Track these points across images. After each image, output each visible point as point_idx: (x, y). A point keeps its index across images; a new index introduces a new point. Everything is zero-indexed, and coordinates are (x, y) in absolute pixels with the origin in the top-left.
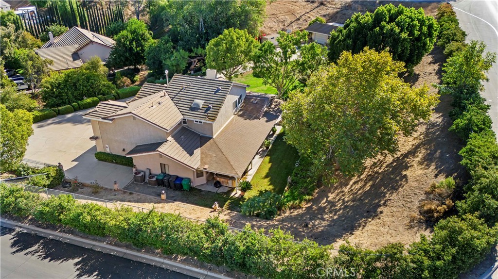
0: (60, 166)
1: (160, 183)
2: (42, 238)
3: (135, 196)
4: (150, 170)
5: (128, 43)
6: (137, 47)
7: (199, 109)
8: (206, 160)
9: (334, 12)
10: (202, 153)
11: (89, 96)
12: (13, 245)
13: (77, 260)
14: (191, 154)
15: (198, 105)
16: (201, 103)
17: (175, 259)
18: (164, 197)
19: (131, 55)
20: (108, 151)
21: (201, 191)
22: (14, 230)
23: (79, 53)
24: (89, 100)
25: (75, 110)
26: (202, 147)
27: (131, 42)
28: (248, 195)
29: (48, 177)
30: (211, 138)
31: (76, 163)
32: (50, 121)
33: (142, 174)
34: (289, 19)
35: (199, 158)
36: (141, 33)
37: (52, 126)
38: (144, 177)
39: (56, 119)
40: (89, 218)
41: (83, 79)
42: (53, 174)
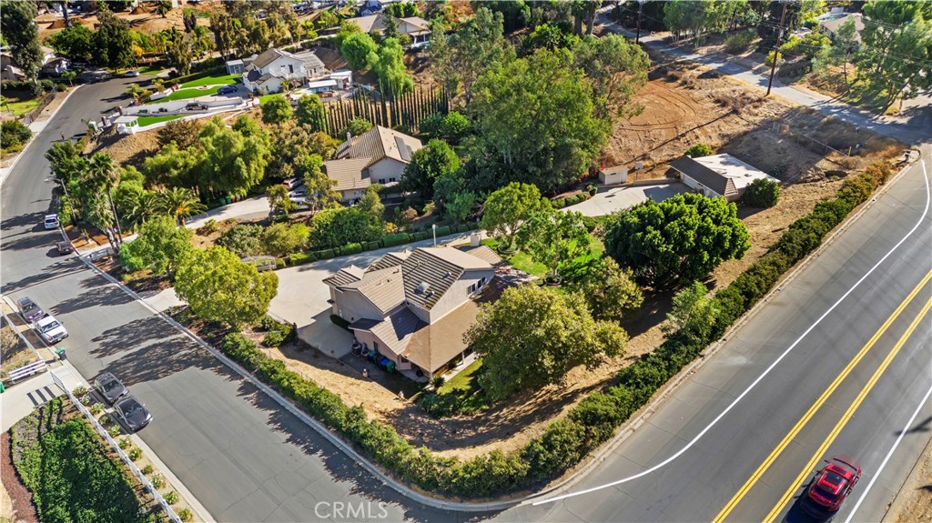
0: (295, 325)
1: (370, 359)
2: (258, 389)
3: (344, 368)
4: (366, 345)
5: (422, 166)
6: (432, 171)
7: (422, 293)
8: (412, 348)
9: (741, 131)
10: (412, 340)
11: (353, 242)
12: (240, 389)
13: (272, 412)
14: (400, 337)
15: (422, 288)
16: (425, 285)
17: (329, 429)
18: (365, 375)
19: (423, 181)
20: (341, 315)
21: (402, 375)
22: (242, 378)
23: (371, 168)
24: (351, 246)
25: (336, 256)
26: (415, 333)
27: (426, 165)
28: (440, 390)
29: (282, 335)
30: (428, 324)
31: (314, 321)
32: (311, 265)
33: (359, 346)
34: (665, 135)
35: (407, 344)
36: (440, 153)
37: (311, 272)
38: (359, 350)
39: (317, 264)
40: (286, 383)
41: (351, 222)
42: (287, 332)
